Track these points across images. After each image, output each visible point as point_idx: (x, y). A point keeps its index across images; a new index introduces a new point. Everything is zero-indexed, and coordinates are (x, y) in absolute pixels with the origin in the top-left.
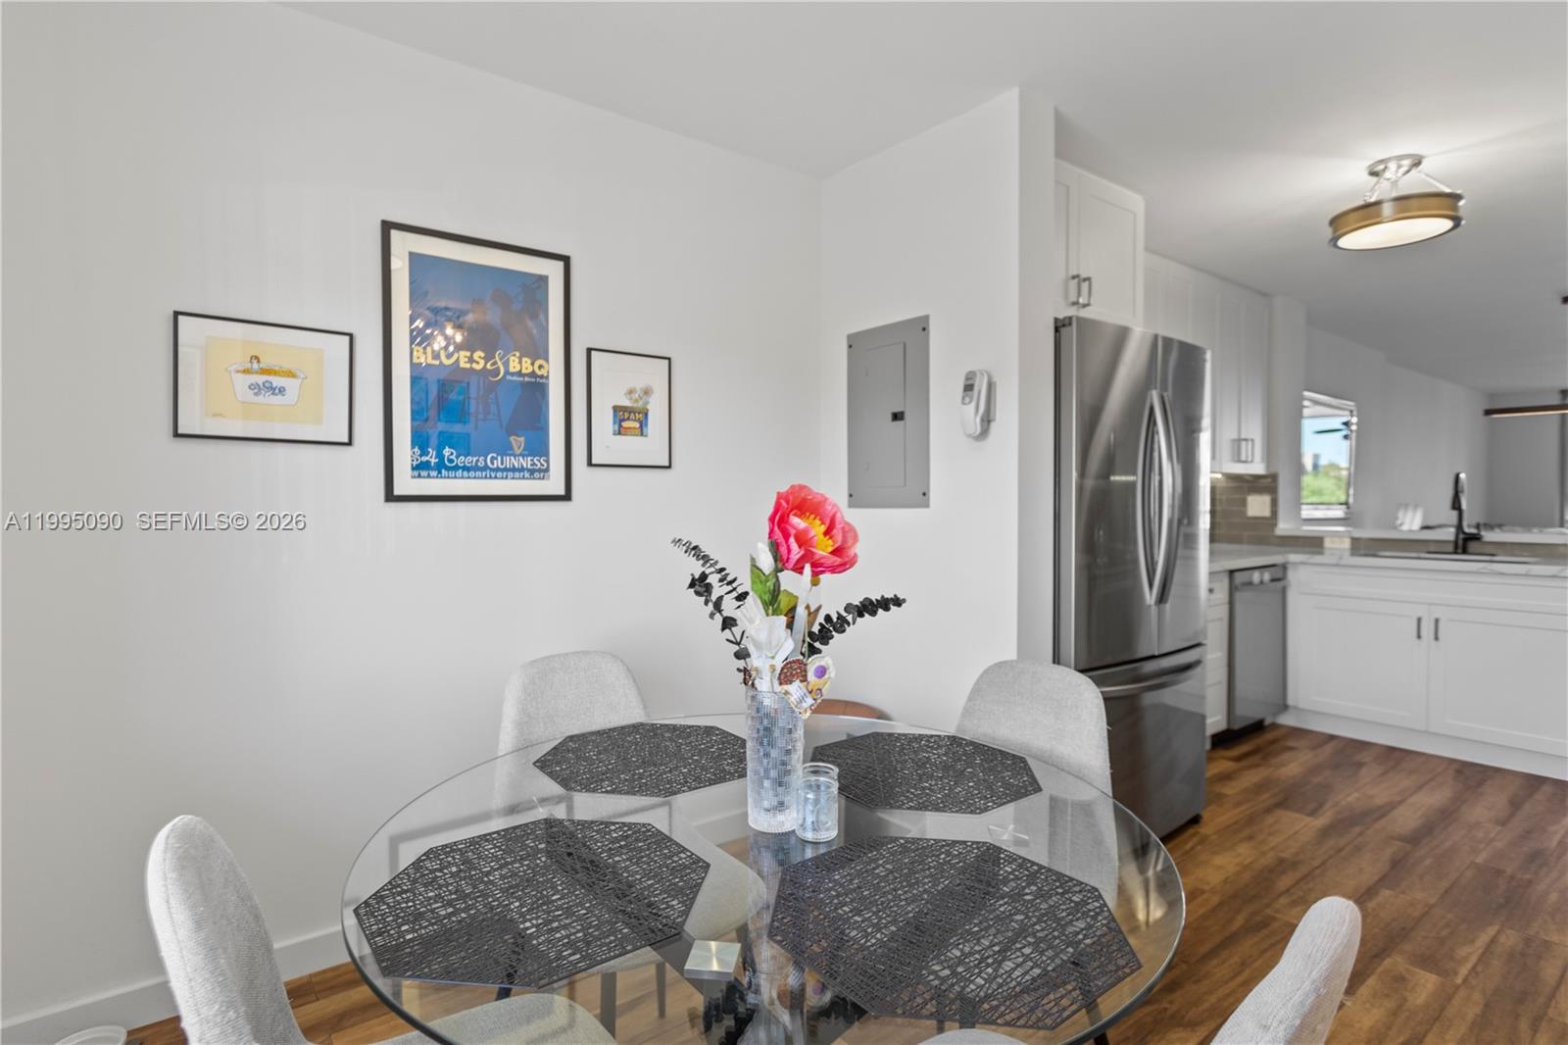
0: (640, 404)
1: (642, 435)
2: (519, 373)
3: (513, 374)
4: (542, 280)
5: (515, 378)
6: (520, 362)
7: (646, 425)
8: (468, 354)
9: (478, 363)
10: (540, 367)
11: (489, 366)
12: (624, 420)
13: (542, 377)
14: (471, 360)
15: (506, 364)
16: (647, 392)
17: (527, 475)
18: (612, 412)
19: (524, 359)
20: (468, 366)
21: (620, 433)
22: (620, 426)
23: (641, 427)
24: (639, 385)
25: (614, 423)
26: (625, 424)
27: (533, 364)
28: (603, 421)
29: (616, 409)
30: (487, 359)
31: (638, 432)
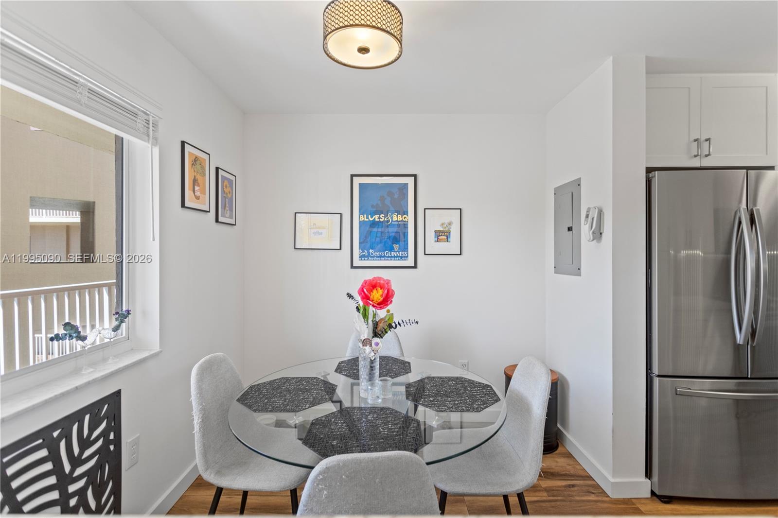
0: (447, 229)
1: (448, 241)
2: (397, 221)
3: (394, 221)
4: (406, 185)
5: (395, 223)
6: (397, 217)
7: (450, 237)
8: (378, 216)
9: (382, 218)
10: (405, 218)
11: (386, 220)
12: (439, 236)
13: (405, 221)
14: (379, 218)
15: (392, 218)
16: (450, 224)
17: (400, 259)
18: (434, 233)
19: (399, 216)
20: (378, 220)
21: (438, 241)
22: (438, 238)
23: (447, 238)
24: (446, 221)
25: (435, 237)
26: (439, 237)
27: (402, 217)
28: (431, 236)
29: (436, 232)
30: (385, 217)
31: (446, 240)
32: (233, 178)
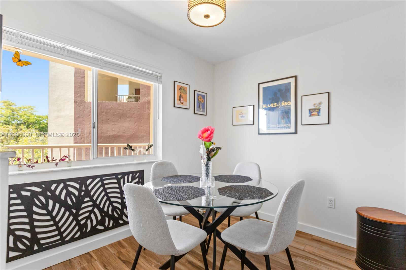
0: (318, 107)
1: (318, 115)
2: (284, 106)
3: (282, 106)
4: (290, 83)
6: (284, 103)
7: (320, 113)
8: (273, 104)
9: (275, 105)
10: (289, 103)
11: (277, 106)
12: (312, 112)
13: (289, 105)
14: (274, 105)
15: (281, 105)
16: (320, 104)
17: (285, 128)
18: (308, 111)
19: (285, 102)
20: (273, 106)
21: (311, 116)
22: (311, 114)
23: (318, 113)
24: (317, 102)
25: (309, 113)
26: (312, 113)
27: (287, 103)
28: (306, 113)
29: (310, 110)
30: (277, 104)
31: (317, 115)
32: (205, 95)
